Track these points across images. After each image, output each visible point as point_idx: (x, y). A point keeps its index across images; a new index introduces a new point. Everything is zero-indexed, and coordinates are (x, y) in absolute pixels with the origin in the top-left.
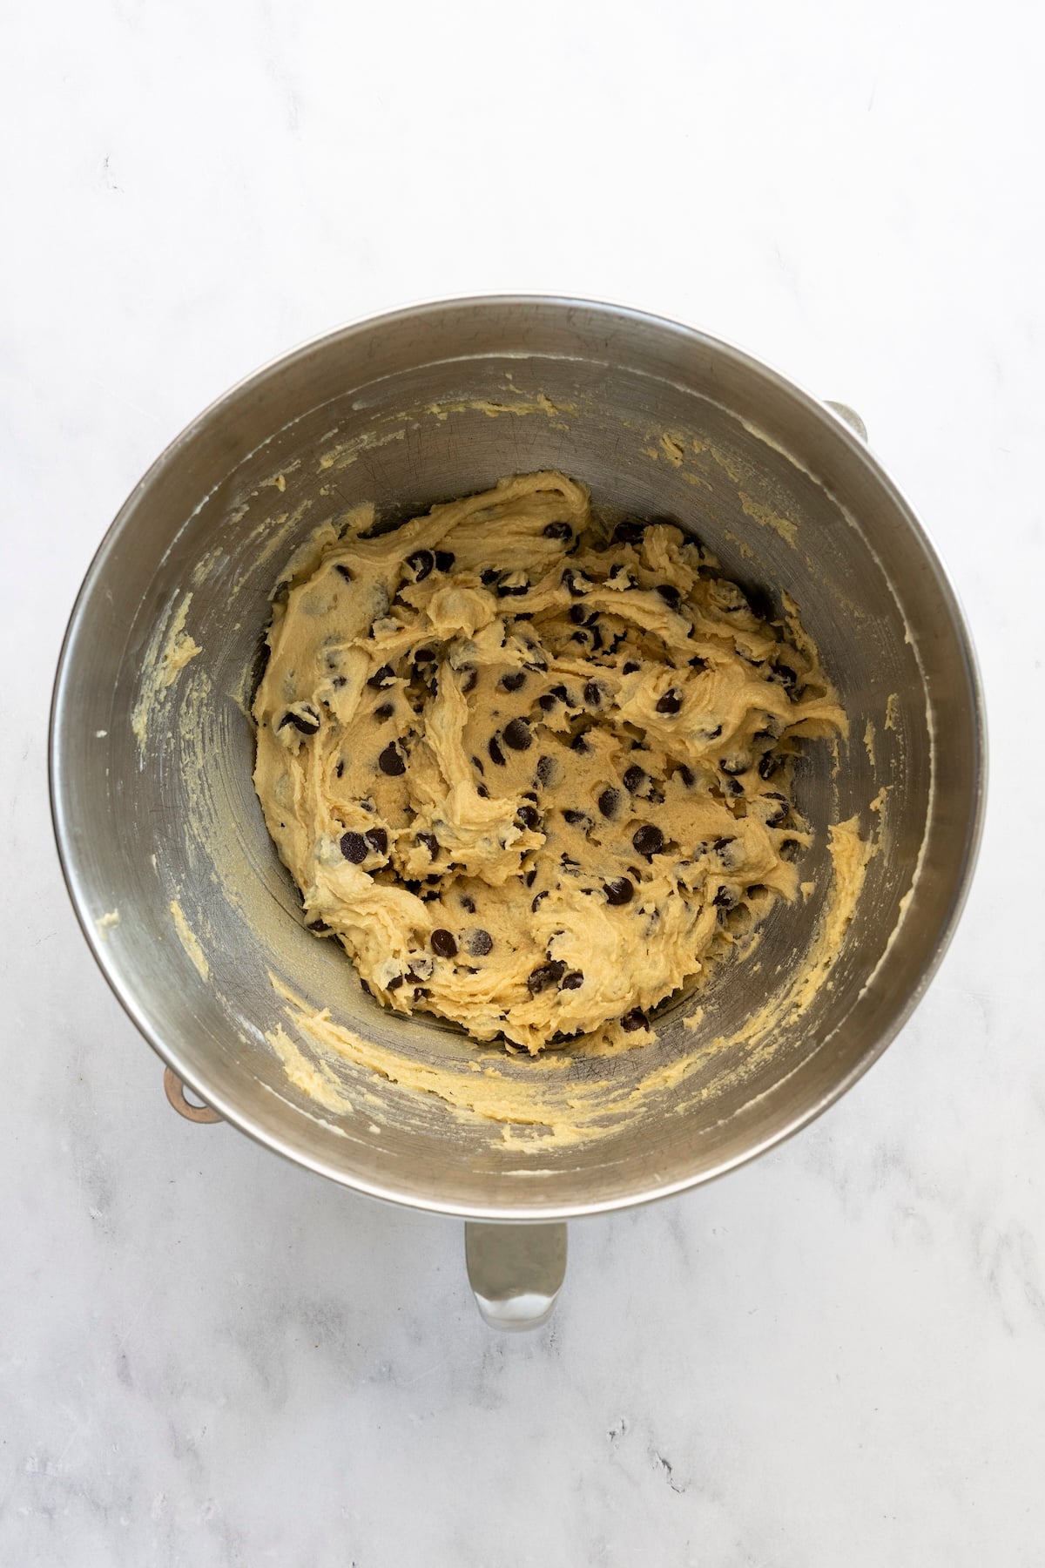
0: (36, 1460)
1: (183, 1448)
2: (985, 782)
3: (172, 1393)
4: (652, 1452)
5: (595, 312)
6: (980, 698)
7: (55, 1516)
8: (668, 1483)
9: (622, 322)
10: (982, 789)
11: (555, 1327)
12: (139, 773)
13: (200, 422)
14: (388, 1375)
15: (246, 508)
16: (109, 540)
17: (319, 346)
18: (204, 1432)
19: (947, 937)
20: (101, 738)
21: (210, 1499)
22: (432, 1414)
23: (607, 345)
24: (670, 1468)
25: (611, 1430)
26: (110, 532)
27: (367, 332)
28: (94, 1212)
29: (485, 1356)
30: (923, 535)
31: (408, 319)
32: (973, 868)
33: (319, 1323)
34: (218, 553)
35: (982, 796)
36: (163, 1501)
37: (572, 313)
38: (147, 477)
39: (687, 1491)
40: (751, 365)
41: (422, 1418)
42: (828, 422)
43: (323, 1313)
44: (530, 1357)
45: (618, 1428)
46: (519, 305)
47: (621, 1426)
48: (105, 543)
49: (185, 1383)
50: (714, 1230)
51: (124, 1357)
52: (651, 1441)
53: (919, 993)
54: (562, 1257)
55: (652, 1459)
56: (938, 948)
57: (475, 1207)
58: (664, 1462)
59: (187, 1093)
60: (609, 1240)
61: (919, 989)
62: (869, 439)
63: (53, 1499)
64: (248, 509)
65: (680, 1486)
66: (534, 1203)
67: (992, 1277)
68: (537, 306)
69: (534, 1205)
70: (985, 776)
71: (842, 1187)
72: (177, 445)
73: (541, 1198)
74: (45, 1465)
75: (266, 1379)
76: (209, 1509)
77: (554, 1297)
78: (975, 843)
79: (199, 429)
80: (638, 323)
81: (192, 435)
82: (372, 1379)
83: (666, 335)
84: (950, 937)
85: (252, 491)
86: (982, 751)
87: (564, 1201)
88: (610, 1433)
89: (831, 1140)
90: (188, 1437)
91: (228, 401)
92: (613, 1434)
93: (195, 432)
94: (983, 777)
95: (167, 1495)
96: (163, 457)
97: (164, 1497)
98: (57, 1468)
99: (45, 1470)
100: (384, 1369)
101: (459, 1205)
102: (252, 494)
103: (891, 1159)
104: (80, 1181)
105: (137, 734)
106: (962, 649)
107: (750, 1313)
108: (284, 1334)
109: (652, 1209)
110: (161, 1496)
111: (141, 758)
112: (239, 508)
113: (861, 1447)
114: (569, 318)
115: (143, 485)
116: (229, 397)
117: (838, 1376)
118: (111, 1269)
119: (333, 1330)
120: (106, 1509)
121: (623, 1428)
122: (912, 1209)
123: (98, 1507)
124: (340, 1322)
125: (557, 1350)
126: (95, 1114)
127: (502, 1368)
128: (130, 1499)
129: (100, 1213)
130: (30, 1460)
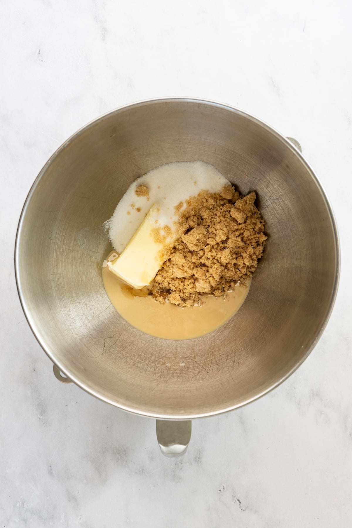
0: (20, 503)
1: (71, 498)
3: (67, 479)
4: (234, 497)
5: (207, 105)
7: (27, 522)
8: (239, 507)
9: (217, 108)
11: (200, 454)
13: (70, 140)
14: (142, 471)
16: (37, 180)
18: (78, 492)
21: (81, 515)
22: (157, 485)
23: (212, 116)
24: (240, 503)
25: (220, 489)
26: (38, 178)
27: (128, 110)
28: (39, 416)
29: (175, 465)
30: (320, 185)
31: (142, 106)
32: (334, 300)
33: (118, 454)
35: (338, 276)
37: (200, 105)
38: (51, 159)
39: (246, 510)
40: (261, 124)
41: (154, 486)
43: (119, 450)
44: (191, 465)
45: (222, 489)
46: (181, 102)
47: (223, 488)
49: (72, 476)
50: (254, 420)
51: (50, 466)
52: (233, 493)
54: (190, 432)
55: (234, 499)
56: (322, 328)
58: (238, 500)
59: (61, 373)
60: (218, 424)
61: (315, 342)
62: (302, 151)
63: (27, 516)
65: (243, 508)
66: (180, 413)
67: (351, 435)
68: (188, 102)
71: (299, 404)
72: (61, 148)
73: (182, 412)
74: (24, 504)
75: (100, 473)
76: (81, 519)
77: (187, 445)
78: (335, 292)
81: (67, 145)
82: (137, 473)
84: (326, 324)
86: (338, 260)
87: (190, 413)
89: (294, 388)
90: (73, 494)
92: (220, 491)
93: (67, 143)
96: (56, 152)
97: (65, 515)
98: (28, 505)
99: (24, 506)
100: (141, 469)
103: (315, 394)
104: (35, 406)
107: (267, 448)
108: (106, 457)
109: (232, 413)
113: (306, 494)
114: (199, 107)
115: (49, 161)
116: (80, 132)
117: (298, 470)
118: (45, 436)
119: (123, 456)
120: (45, 519)
121: (224, 489)
122: (323, 411)
123: (42, 518)
124: (125, 453)
125: (201, 462)
126: (40, 382)
127: (182, 468)
128: (53, 516)
129: (41, 417)
130: (18, 503)
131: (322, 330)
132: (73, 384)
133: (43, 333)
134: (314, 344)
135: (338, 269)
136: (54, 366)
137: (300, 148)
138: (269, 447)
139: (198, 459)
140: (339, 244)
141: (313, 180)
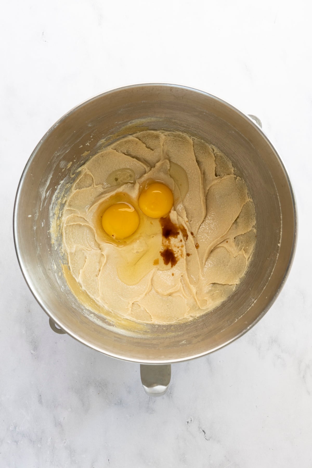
0: (13, 426)
1: (58, 424)
2: (297, 231)
3: (55, 407)
4: (200, 428)
5: (178, 88)
7: (18, 444)
8: (205, 438)
9: (187, 91)
10: (296, 233)
11: (171, 390)
12: (42, 228)
14: (120, 403)
16: (31, 158)
18: (64, 419)
19: (286, 278)
20: (30, 217)
21: (66, 439)
22: (133, 415)
23: (183, 98)
24: (205, 433)
25: (187, 421)
26: (32, 156)
27: (110, 94)
28: (32, 352)
29: (150, 398)
31: (122, 91)
32: (293, 257)
33: (100, 387)
35: (296, 235)
36: (51, 440)
37: (172, 89)
38: (43, 139)
39: (210, 440)
40: (226, 104)
41: (130, 416)
42: (249, 122)
43: (101, 384)
45: (189, 420)
46: (156, 86)
49: (59, 404)
50: (220, 361)
51: (40, 396)
52: (199, 425)
54: (170, 375)
55: (200, 430)
56: (283, 281)
58: (203, 431)
59: (56, 325)
62: (262, 127)
63: (18, 438)
65: (208, 438)
66: (161, 358)
67: (304, 377)
68: (161, 87)
71: (259, 349)
72: (52, 129)
73: (163, 357)
74: (16, 428)
75: (83, 403)
76: (65, 442)
78: (294, 249)
80: (191, 92)
82: (115, 404)
86: (296, 221)
87: (170, 358)
89: (256, 335)
90: (59, 420)
91: (67, 116)
92: (188, 422)
93: (57, 125)
95: (52, 438)
96: (48, 133)
97: (51, 438)
98: (19, 429)
99: (16, 429)
100: (119, 401)
101: (138, 359)
103: (274, 341)
104: (28, 342)
107: (230, 386)
108: (89, 390)
113: (263, 428)
114: (171, 90)
115: (42, 141)
116: (68, 114)
117: (256, 406)
118: (37, 369)
119: (104, 389)
120: (34, 442)
121: (191, 420)
122: (280, 356)
123: (31, 441)
124: (106, 387)
125: (172, 396)
126: (33, 322)
127: (155, 401)
128: (41, 439)
129: (34, 352)
130: (11, 426)
131: (284, 283)
132: (66, 334)
133: (40, 290)
134: (276, 295)
135: (296, 229)
136: (50, 319)
137: (260, 124)
138: (232, 386)
139: (169, 394)
140: (296, 207)
141: (272, 152)
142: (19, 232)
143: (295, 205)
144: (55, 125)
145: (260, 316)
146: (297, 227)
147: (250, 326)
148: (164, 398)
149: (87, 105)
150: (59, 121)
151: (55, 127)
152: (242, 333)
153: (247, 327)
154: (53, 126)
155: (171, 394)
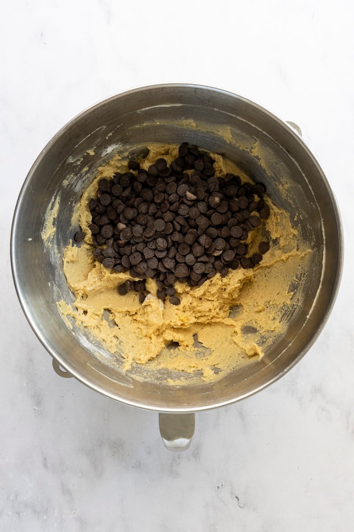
0: (14, 495)
1: (66, 491)
2: (343, 257)
3: (62, 472)
4: (232, 494)
5: (204, 89)
6: (341, 227)
7: (21, 515)
8: (238, 505)
9: (214, 93)
10: (342, 259)
11: (198, 450)
12: (44, 253)
13: (64, 129)
14: (139, 466)
15: (82, 159)
17: (107, 102)
18: (73, 486)
19: (329, 311)
20: (30, 241)
21: (75, 510)
22: (154, 480)
23: (209, 101)
24: (238, 500)
26: (32, 168)
27: (124, 96)
28: (35, 407)
29: (173, 459)
30: (321, 169)
31: (138, 92)
32: (338, 287)
33: (115, 447)
34: (72, 176)
35: (341, 262)
36: (58, 510)
37: (196, 90)
38: (45, 148)
39: (245, 507)
41: (151, 481)
42: (287, 128)
43: (116, 444)
44: (189, 460)
46: (177, 87)
47: (221, 484)
48: (31, 171)
49: (67, 468)
50: (255, 415)
51: (45, 459)
52: (232, 490)
53: (319, 331)
54: (193, 425)
55: (232, 496)
56: (326, 315)
57: (162, 407)
58: (237, 497)
59: (60, 368)
60: (218, 418)
61: (319, 330)
63: (20, 509)
64: (83, 160)
65: (242, 506)
66: (183, 406)
67: (353, 432)
68: (184, 87)
69: (183, 407)
70: (343, 254)
71: (300, 400)
72: (56, 137)
73: (185, 404)
74: (17, 497)
75: (96, 467)
76: (75, 513)
77: (190, 439)
78: (339, 278)
79: (64, 131)
80: (220, 93)
81: (62, 133)
82: (133, 467)
83: (230, 98)
84: (330, 312)
85: (84, 153)
86: (341, 245)
87: (194, 405)
88: (217, 487)
89: (296, 383)
90: (68, 487)
91: (74, 121)
92: (218, 487)
93: (62, 132)
94: (342, 255)
95: (60, 508)
96: (51, 141)
97: (59, 509)
98: (21, 498)
99: (17, 499)
100: (137, 464)
101: (156, 407)
102: (84, 154)
103: (317, 390)
104: (30, 396)
105: (43, 239)
106: (335, 209)
107: (267, 445)
108: (102, 451)
110: (58, 509)
111: (45, 248)
112: (80, 159)
113: (306, 492)
114: (195, 92)
115: (44, 151)
117: (298, 467)
118: (41, 427)
119: (119, 450)
120: (38, 513)
122: (325, 408)
123: (36, 512)
124: (122, 447)
125: (199, 457)
126: (36, 372)
127: (179, 464)
128: (47, 509)
129: (37, 408)
130: (12, 495)
131: (327, 317)
132: (73, 378)
133: (41, 326)
136: (53, 360)
137: (300, 132)
138: (269, 444)
139: (196, 455)
142: (17, 258)
143: (340, 227)
144: (59, 132)
145: (299, 357)
146: (343, 252)
147: (288, 368)
148: (190, 460)
149: (98, 109)
150: (64, 127)
151: (60, 135)
152: (278, 376)
153: (284, 369)
154: (57, 133)
155: (198, 454)
